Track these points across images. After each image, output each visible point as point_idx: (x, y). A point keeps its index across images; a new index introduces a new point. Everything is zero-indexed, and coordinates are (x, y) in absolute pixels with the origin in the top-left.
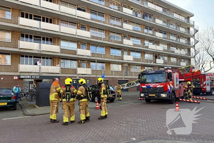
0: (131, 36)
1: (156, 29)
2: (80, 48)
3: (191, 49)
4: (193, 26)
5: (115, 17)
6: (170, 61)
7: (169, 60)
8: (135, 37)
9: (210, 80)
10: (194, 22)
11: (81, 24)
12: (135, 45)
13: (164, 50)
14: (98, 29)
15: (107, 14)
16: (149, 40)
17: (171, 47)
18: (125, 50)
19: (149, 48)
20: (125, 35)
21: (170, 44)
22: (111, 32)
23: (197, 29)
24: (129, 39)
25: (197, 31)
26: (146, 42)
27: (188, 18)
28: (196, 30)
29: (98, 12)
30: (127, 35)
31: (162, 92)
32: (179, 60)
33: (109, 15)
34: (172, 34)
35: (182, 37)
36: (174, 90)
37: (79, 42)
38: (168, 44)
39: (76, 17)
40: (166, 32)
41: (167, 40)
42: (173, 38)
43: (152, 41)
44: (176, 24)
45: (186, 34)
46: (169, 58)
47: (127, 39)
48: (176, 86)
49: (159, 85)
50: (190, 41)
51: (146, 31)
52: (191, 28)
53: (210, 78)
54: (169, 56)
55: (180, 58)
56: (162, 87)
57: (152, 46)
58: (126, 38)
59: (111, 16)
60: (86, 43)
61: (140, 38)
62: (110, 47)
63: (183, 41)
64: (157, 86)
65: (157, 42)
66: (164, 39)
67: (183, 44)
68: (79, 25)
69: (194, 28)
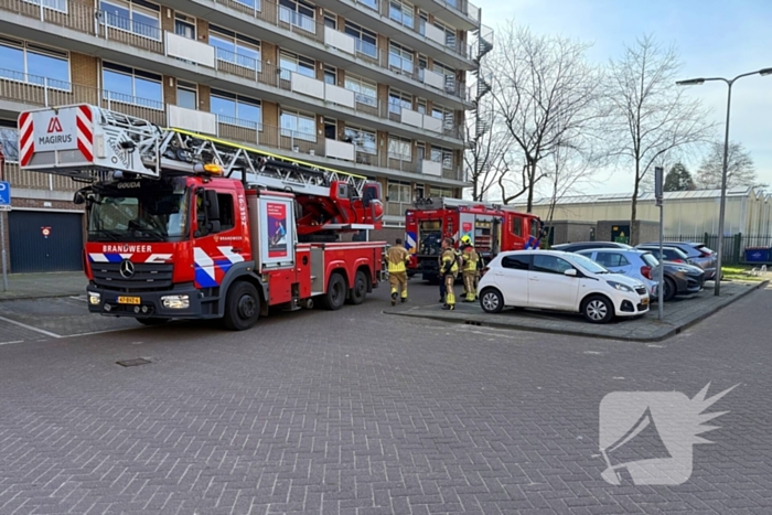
0: (211, 27)
1: (333, 16)
3: (468, 114)
4: (476, 27)
6: (387, 153)
7: (383, 149)
8: (232, 34)
9: (476, 228)
10: (480, 10)
12: (227, 67)
13: (360, 107)
16: (301, 58)
17: (391, 99)
18: (180, 83)
19: (294, 88)
20: (185, 18)
21: (388, 87)
23: (488, 40)
24: (205, 40)
25: (488, 47)
26: (287, 65)
28: (486, 43)
30: (192, 20)
31: (168, 284)
32: (419, 153)
34: (399, 46)
35: (435, 62)
36: (256, 271)
38: (379, 85)
40: (375, 35)
41: (373, 67)
42: (400, 64)
43: (312, 62)
44: (416, 8)
45: (448, 51)
46: (382, 143)
47: (193, 37)
48: (272, 254)
49: (154, 251)
50: (465, 82)
51: (284, 14)
52: (469, 33)
53: (477, 221)
54: (383, 134)
55: (423, 144)
56: (167, 263)
57: (304, 82)
58: (188, 30)
61: (257, 43)
62: (96, 58)
63: (433, 79)
64: (148, 255)
65: (332, 68)
66: (359, 61)
67: (436, 92)
69: (479, 37)
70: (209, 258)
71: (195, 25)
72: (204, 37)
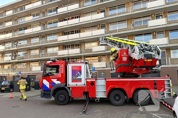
18: (157, 32)
20: (159, 14)
47: (162, 18)
48: (73, 81)
70: (48, 82)
71: (163, 14)
72: (166, 16)
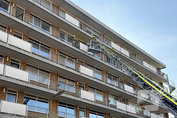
0: (89, 87)
1: (123, 80)
2: (5, 100)
4: (167, 81)
5: (66, 55)
8: (95, 89)
10: (167, 75)
11: (11, 58)
12: (97, 101)
14: (40, 70)
15: (55, 49)
16: (115, 96)
19: (117, 108)
22: (60, 77)
25: (174, 89)
27: (159, 69)
28: (172, 87)
29: (41, 44)
30: (83, 85)
33: (58, 50)
37: (4, 89)
39: (7, 46)
40: (135, 86)
51: (109, 81)
58: (82, 88)
59: (60, 52)
60: (16, 92)
61: (102, 91)
62: (57, 101)
65: (124, 99)
68: (8, 60)
69: (169, 85)
71: (84, 86)
